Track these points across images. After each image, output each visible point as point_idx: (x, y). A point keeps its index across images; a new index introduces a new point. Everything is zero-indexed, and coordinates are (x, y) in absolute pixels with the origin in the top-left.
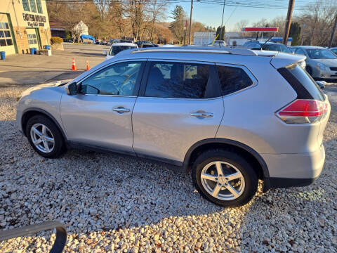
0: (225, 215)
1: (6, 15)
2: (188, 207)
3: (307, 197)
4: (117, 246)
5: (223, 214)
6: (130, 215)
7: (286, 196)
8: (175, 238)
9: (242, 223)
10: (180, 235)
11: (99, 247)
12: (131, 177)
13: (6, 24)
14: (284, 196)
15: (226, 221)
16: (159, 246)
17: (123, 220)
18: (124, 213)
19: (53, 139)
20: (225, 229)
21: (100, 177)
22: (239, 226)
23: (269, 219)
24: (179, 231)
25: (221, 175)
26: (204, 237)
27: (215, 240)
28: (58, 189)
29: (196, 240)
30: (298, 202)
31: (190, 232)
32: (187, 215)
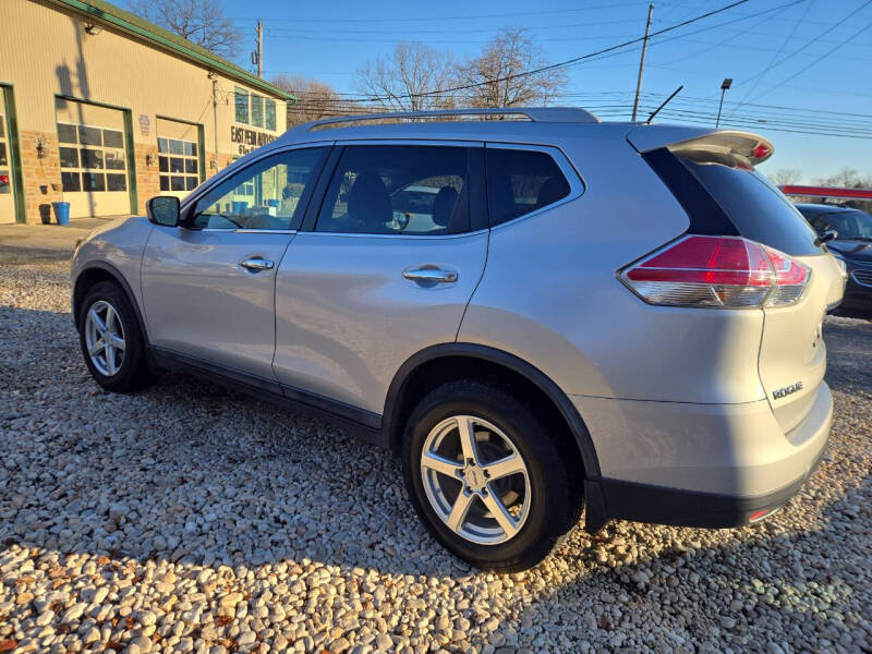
0: (471, 589)
1: (196, 128)
2: (372, 547)
3: (776, 597)
4: (114, 596)
5: (465, 586)
6: (201, 534)
7: (704, 581)
8: (281, 613)
9: (509, 619)
10: (303, 609)
11: (68, 589)
12: (272, 457)
13: (194, 146)
14: (696, 578)
15: (465, 604)
16: (224, 621)
17: (173, 542)
18: (191, 526)
19: (123, 341)
20: (445, 623)
21: (196, 445)
22: (493, 625)
23: (608, 628)
24: (307, 599)
25: (471, 461)
26: (367, 630)
27: (395, 645)
28: (79, 452)
29: (339, 632)
30: (739, 605)
31: (336, 608)
32: (356, 564)
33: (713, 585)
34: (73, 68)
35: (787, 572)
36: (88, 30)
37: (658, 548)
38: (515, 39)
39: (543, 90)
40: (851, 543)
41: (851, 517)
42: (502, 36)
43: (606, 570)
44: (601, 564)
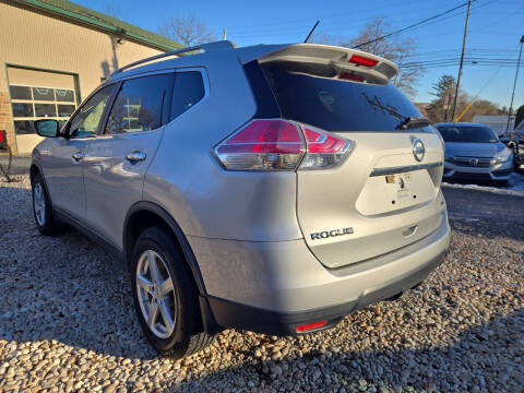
2: (105, 336)
5: (145, 365)
7: (323, 377)
15: (133, 378)
20: (112, 390)
29: (38, 389)
33: (329, 381)
34: (111, 63)
35: (395, 377)
36: (119, 42)
37: (307, 349)
38: (379, 24)
39: (399, 54)
40: (466, 359)
41: (481, 339)
42: (371, 22)
43: (256, 362)
44: (255, 358)
